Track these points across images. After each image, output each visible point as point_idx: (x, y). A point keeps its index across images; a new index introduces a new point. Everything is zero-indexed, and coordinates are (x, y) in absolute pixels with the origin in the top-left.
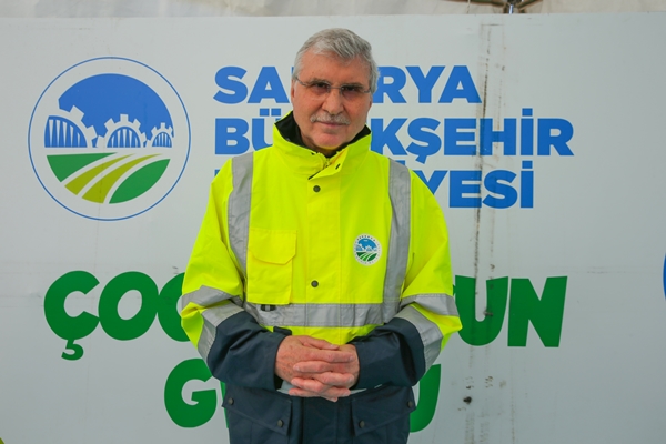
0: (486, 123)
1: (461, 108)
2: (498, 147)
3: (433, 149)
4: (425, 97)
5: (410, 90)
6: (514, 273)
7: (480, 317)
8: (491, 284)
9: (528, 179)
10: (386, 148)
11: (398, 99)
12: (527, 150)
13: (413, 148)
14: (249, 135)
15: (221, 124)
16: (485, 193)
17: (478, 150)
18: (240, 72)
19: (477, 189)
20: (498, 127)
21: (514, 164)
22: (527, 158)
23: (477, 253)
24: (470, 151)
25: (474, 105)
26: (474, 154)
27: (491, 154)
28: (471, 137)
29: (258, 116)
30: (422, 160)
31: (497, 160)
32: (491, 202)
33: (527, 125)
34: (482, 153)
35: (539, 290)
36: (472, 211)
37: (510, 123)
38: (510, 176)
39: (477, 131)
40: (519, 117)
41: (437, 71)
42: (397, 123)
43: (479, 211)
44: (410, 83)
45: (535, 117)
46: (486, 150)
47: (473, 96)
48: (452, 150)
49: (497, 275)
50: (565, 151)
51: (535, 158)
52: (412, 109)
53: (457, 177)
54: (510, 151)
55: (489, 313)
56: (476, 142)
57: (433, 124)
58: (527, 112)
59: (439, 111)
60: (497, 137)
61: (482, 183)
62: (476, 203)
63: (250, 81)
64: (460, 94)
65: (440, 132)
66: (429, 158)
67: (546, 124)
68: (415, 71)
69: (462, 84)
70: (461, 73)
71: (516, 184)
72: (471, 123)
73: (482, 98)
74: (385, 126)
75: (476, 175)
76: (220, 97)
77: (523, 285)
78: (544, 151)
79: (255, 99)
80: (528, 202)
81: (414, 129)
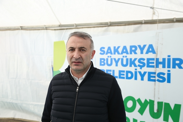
0: (157, 59)
1: (151, 55)
2: (161, 66)
3: (144, 66)
4: (142, 53)
5: (138, 51)
6: (165, 101)
7: (155, 111)
8: (159, 103)
9: (169, 75)
10: (133, 65)
11: (135, 53)
12: (169, 67)
13: (139, 66)
14: (105, 62)
15: (101, 59)
16: (157, 78)
17: (155, 66)
18: (104, 48)
19: (155, 77)
20: (161, 60)
21: (165, 71)
22: (169, 69)
23: (155, 94)
24: (153, 67)
25: (154, 54)
26: (154, 67)
27: (158, 67)
28: (153, 63)
29: (107, 58)
30: (141, 68)
31: (160, 69)
32: (159, 81)
33: (169, 60)
34: (156, 67)
35: (172, 107)
36: (153, 82)
37: (164, 59)
38: (164, 74)
39: (155, 61)
40: (167, 58)
41: (145, 46)
42: (135, 59)
43: (155, 83)
44: (138, 49)
45: (171, 58)
46: (157, 66)
47: (154, 52)
48: (148, 66)
49: (160, 101)
50: (180, 67)
51: (171, 69)
52: (139, 56)
53: (150, 73)
54: (164, 67)
55: (158, 111)
56: (155, 64)
57: (144, 59)
58: (169, 56)
59: (145, 56)
60: (160, 63)
61: (156, 75)
62: (155, 81)
63: (106, 50)
64: (150, 52)
65: (145, 62)
66: (143, 68)
67: (175, 60)
68: (140, 46)
69: (151, 49)
70: (151, 46)
71: (166, 76)
72: (153, 59)
73: (156, 52)
74: (133, 60)
75: (155, 73)
76: (101, 54)
77: (167, 105)
78: (174, 67)
79: (107, 54)
80: (169, 81)
81: (139, 61)
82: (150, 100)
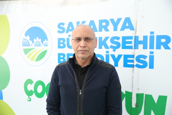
0: (136, 38)
1: (128, 33)
2: (141, 46)
3: (118, 47)
4: (115, 29)
5: (111, 27)
6: (146, 92)
7: (134, 106)
8: (138, 95)
9: (152, 58)
10: (103, 47)
11: (107, 30)
12: (152, 47)
13: (112, 47)
14: (66, 43)
15: (59, 39)
16: (136, 63)
17: (133, 47)
18: (63, 24)
19: (133, 61)
20: (141, 39)
21: (147, 52)
22: (152, 50)
23: (133, 84)
24: (131, 48)
25: (132, 31)
26: (132, 49)
27: (138, 49)
28: (131, 43)
29: (68, 37)
30: (114, 51)
31: (140, 51)
32: (138, 66)
33: (152, 38)
34: (135, 48)
35: (156, 100)
36: (131, 69)
37: (145, 37)
38: (145, 57)
39: (133, 41)
40: (149, 35)
41: (119, 20)
42: (107, 38)
43: (133, 69)
44: (110, 23)
45: (155, 35)
46: (136, 47)
47: (132, 28)
48: (124, 47)
49: (140, 92)
50: (167, 48)
51: (155, 50)
52: (111, 33)
53: (126, 57)
54: (145, 47)
55: (137, 105)
56: (133, 45)
57: (118, 38)
58: (152, 33)
59: (120, 34)
60: (140, 42)
61: (135, 59)
62: (133, 66)
63: (66, 27)
64: (127, 28)
65: (120, 41)
66: (117, 50)
67: (159, 37)
68: (112, 20)
69: (128, 24)
70: (128, 20)
71: (147, 60)
72: (131, 38)
73: (135, 29)
74: (103, 39)
75: (133, 56)
76: (59, 32)
77: (149, 97)
78: (158, 48)
79: (67, 32)
80: (152, 67)
81: (112, 41)
82: (126, 92)
